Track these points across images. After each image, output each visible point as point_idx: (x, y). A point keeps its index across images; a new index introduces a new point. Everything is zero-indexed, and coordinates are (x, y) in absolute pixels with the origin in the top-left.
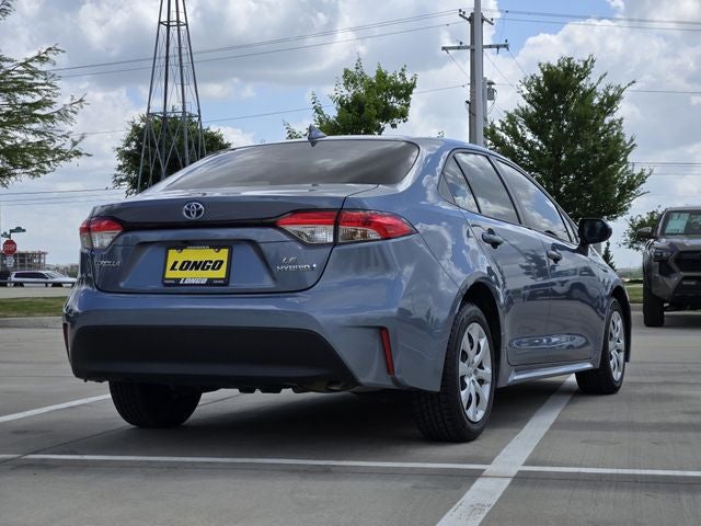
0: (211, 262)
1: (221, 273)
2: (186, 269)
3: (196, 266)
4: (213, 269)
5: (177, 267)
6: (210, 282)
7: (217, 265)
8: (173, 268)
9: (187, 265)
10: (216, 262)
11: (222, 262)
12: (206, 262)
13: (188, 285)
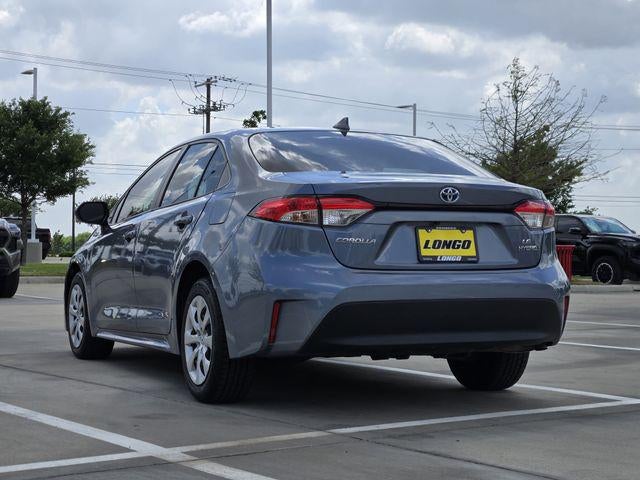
0: (460, 242)
1: (471, 252)
2: (438, 248)
3: (447, 245)
4: (463, 247)
5: (430, 245)
6: (465, 260)
7: (466, 245)
8: (426, 247)
9: (438, 244)
10: (465, 242)
11: (470, 242)
12: (455, 242)
13: (445, 262)
